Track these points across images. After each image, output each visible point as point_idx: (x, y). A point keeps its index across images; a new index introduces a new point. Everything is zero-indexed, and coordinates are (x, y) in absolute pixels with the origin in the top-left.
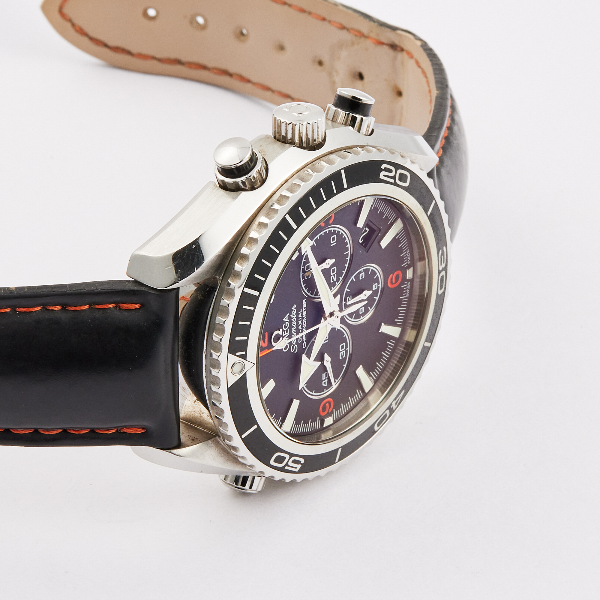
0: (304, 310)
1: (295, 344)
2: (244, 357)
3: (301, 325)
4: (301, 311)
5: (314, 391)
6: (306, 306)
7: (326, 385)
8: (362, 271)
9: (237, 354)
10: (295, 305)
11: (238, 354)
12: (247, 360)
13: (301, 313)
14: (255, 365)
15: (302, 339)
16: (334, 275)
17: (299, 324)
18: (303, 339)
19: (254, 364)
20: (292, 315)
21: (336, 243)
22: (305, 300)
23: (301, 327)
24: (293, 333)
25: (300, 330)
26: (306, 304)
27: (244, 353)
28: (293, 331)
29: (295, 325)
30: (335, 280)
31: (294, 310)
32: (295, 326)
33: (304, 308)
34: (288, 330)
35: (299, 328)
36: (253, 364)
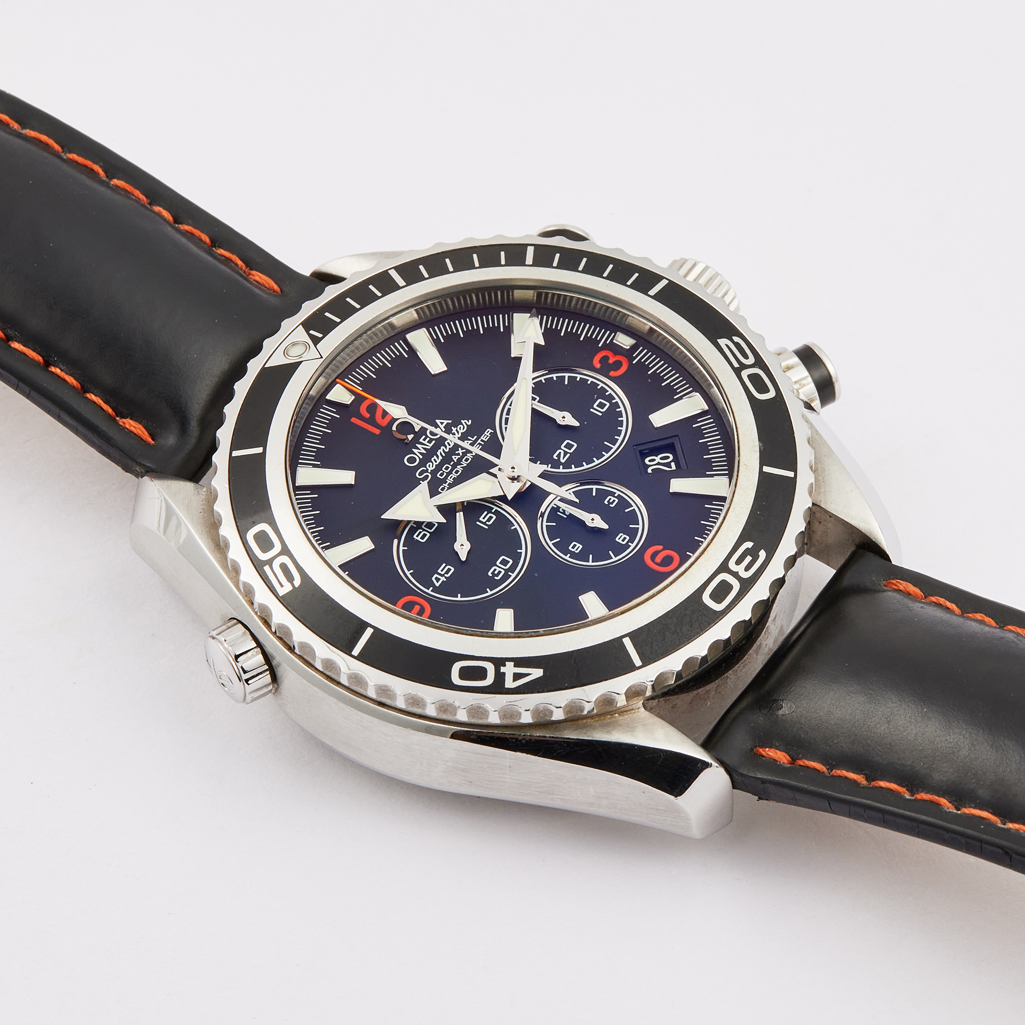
0: (479, 441)
1: (429, 471)
2: (316, 341)
3: (459, 457)
4: (473, 439)
5: (412, 571)
6: (486, 440)
7: (437, 585)
8: (616, 495)
9: (310, 332)
10: (470, 421)
11: (312, 332)
12: (317, 346)
13: (472, 442)
14: (322, 360)
15: (446, 477)
16: (566, 453)
17: (457, 452)
18: (449, 478)
19: (322, 357)
20: (456, 428)
21: (600, 414)
22: (493, 431)
23: (457, 458)
24: (438, 453)
25: (453, 462)
26: (488, 437)
27: (320, 335)
28: (439, 451)
29: (450, 447)
30: (563, 461)
31: (464, 427)
32: (448, 447)
33: (482, 440)
34: (434, 442)
35: (453, 457)
36: (320, 357)
